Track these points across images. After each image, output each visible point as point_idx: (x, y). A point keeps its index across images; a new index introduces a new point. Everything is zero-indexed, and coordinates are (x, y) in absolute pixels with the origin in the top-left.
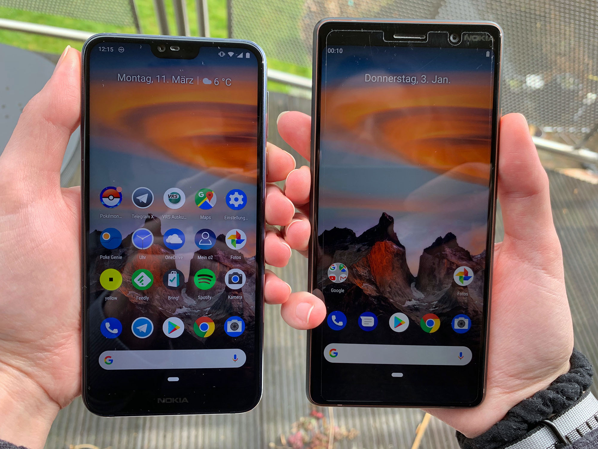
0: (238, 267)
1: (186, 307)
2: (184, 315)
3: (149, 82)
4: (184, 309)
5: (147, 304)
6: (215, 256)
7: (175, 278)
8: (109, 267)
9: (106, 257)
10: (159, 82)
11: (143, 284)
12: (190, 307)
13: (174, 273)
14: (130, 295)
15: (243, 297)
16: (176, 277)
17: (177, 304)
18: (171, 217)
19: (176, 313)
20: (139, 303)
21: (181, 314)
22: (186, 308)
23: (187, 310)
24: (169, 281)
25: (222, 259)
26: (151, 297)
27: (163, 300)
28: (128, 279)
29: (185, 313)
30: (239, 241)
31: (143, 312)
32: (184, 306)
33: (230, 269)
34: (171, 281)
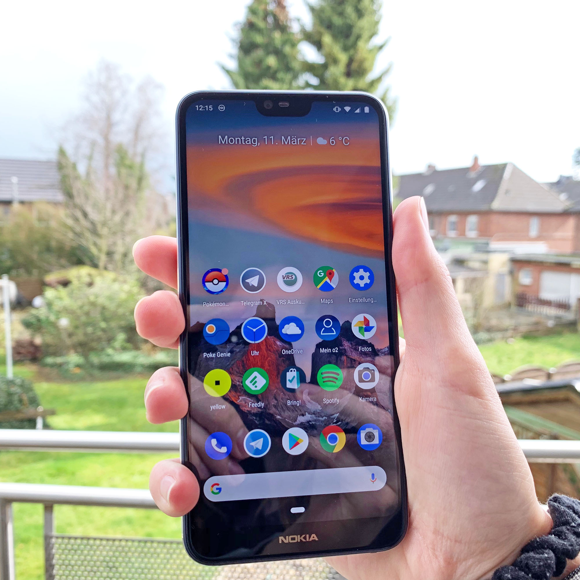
0: (369, 361)
1: (309, 414)
2: (308, 424)
3: (255, 144)
4: (308, 417)
5: (262, 412)
6: (341, 348)
7: (294, 377)
8: (215, 367)
9: (211, 355)
10: (266, 143)
11: (256, 387)
12: (314, 414)
13: (293, 371)
14: (241, 401)
15: (377, 399)
16: (296, 377)
17: (298, 411)
18: (287, 303)
19: (298, 422)
20: (253, 411)
21: (303, 422)
22: (310, 416)
23: (311, 417)
24: (288, 382)
25: (349, 352)
26: (267, 403)
27: (281, 405)
28: (239, 382)
29: (309, 422)
30: (368, 329)
31: (258, 423)
32: (307, 413)
33: (360, 364)
34: (291, 381)
